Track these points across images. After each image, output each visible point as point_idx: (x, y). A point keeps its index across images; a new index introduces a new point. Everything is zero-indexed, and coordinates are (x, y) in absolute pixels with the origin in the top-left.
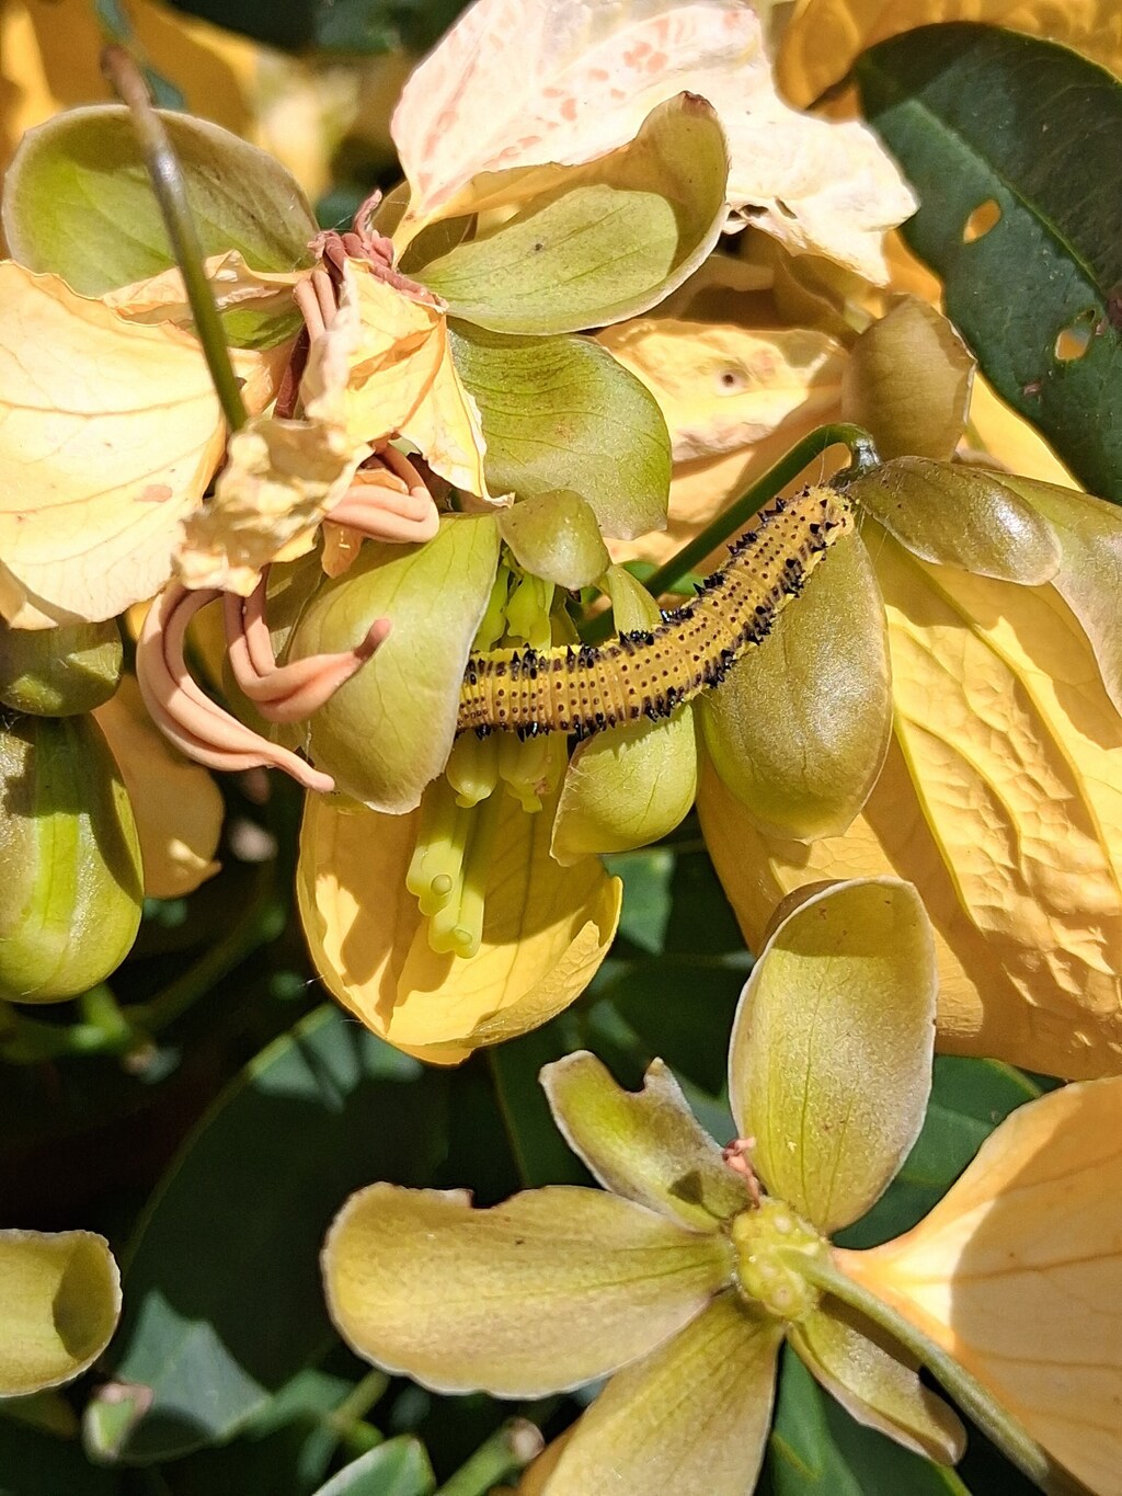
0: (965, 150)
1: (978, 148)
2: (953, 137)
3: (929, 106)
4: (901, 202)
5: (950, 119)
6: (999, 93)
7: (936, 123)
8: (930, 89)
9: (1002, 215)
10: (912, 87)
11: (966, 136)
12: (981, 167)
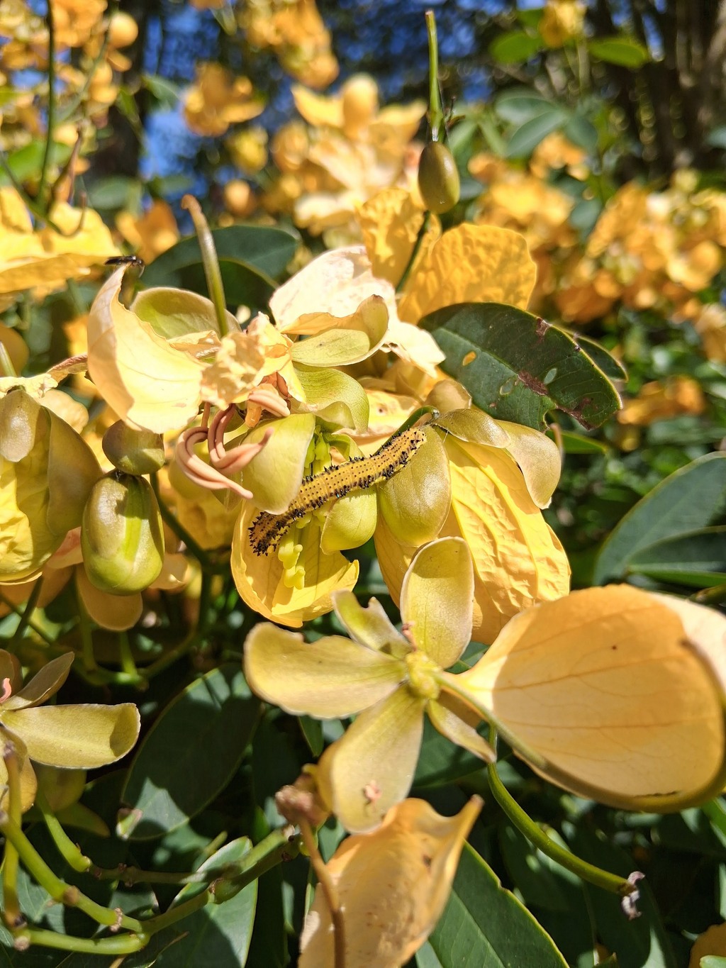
0: (461, 339)
1: (466, 337)
2: (456, 336)
3: (448, 329)
4: (440, 357)
5: (455, 331)
6: (473, 321)
7: (451, 333)
8: (448, 324)
9: (477, 356)
10: (441, 324)
11: (461, 335)
12: (468, 343)
